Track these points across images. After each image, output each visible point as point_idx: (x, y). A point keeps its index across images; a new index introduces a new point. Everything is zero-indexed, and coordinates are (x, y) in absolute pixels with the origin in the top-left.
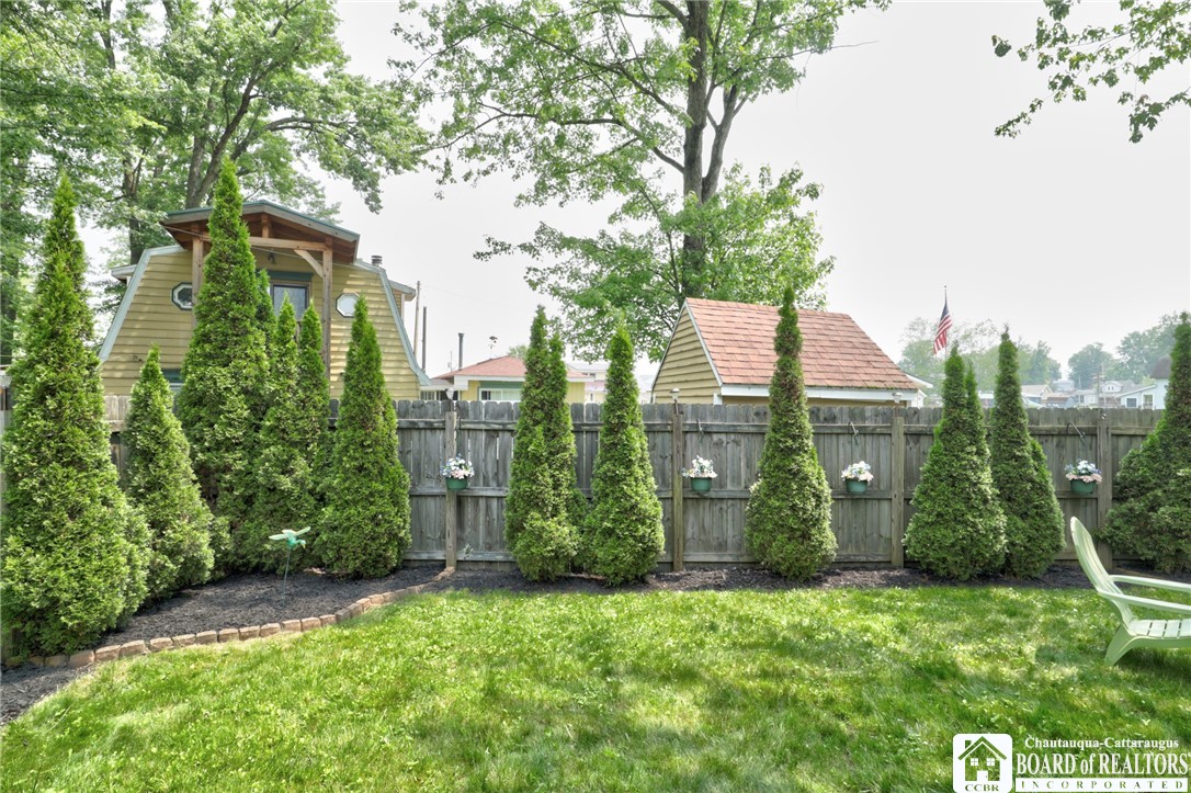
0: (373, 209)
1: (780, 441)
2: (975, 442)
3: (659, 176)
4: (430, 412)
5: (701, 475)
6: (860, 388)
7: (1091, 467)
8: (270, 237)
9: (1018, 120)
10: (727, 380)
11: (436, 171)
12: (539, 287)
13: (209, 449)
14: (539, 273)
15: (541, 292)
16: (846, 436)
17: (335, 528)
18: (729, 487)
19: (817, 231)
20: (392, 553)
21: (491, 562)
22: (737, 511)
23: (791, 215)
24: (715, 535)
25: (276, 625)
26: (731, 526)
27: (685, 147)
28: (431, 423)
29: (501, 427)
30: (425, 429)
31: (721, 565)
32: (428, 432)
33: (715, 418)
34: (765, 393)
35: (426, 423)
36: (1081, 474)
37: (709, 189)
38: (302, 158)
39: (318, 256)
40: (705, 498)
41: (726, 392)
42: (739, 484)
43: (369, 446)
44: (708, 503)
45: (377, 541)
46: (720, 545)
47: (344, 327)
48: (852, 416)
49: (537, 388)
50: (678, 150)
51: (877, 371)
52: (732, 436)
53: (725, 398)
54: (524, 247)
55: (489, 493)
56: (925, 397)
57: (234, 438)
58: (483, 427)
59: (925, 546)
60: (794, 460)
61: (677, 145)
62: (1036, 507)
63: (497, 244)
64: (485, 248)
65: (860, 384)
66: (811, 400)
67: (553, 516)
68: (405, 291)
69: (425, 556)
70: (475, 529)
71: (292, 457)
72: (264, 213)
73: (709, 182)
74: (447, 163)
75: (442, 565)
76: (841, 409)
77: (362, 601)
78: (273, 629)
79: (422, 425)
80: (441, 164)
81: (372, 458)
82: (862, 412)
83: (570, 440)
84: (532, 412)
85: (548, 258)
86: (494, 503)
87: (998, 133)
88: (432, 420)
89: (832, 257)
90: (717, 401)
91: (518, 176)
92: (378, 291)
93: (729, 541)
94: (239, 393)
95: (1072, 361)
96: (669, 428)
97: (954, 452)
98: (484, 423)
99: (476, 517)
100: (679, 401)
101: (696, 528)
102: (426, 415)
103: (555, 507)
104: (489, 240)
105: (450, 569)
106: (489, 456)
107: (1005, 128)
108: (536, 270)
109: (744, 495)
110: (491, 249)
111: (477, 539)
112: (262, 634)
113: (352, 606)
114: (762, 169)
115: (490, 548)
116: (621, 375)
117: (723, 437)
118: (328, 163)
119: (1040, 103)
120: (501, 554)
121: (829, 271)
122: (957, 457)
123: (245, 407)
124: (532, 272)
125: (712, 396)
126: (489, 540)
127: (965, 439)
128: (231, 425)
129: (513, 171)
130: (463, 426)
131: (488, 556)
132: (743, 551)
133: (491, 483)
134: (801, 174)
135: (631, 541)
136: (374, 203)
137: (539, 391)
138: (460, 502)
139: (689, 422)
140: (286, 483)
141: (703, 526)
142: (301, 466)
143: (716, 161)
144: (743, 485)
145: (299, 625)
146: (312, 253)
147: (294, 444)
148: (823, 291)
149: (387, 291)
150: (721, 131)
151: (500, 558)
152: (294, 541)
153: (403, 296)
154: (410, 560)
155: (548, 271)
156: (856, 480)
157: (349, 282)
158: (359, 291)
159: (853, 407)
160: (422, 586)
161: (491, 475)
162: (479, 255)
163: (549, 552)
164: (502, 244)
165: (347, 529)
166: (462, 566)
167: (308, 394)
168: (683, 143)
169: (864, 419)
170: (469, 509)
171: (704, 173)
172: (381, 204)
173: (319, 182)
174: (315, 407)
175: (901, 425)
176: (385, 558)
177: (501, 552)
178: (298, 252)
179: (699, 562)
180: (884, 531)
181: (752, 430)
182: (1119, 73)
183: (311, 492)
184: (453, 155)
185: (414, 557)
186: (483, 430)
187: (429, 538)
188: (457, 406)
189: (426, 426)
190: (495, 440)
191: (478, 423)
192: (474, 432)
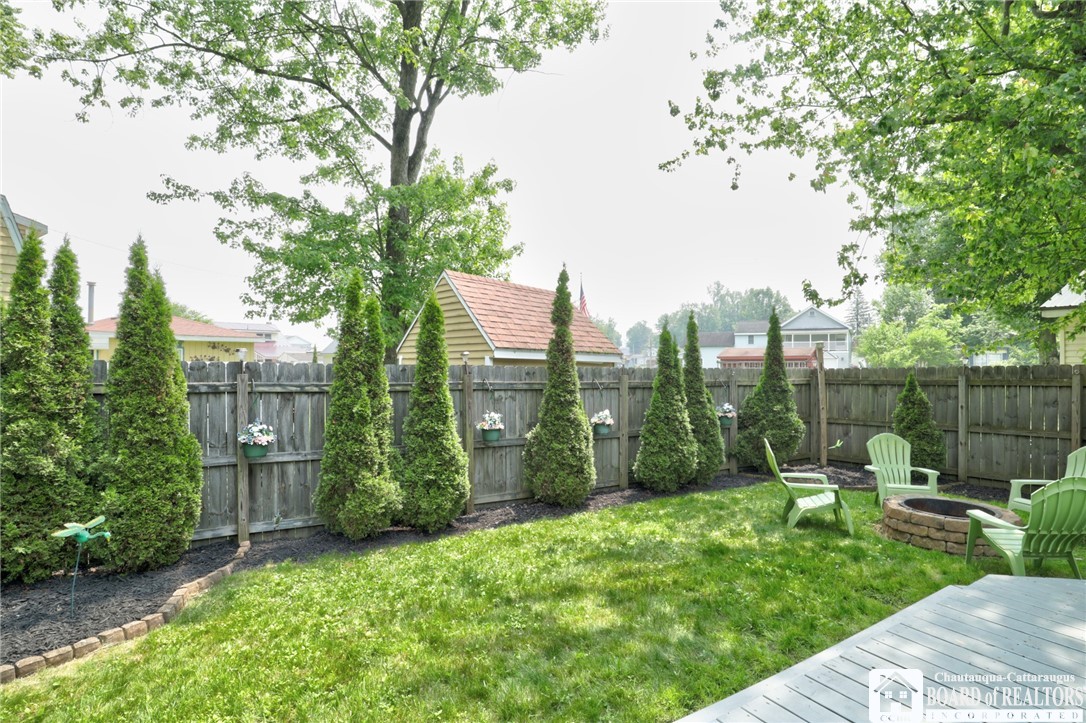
1: (559, 396)
2: (679, 393)
3: (369, 148)
4: (213, 375)
5: (493, 427)
6: (588, 353)
7: (731, 407)
9: (674, 162)
10: (498, 345)
11: (79, 87)
12: (230, 241)
14: (234, 226)
15: (232, 246)
16: (590, 391)
17: (120, 515)
18: (508, 436)
19: (507, 219)
21: (287, 530)
22: (513, 456)
23: (490, 204)
24: (497, 479)
25: (94, 640)
26: (508, 469)
27: (395, 124)
28: (217, 387)
29: (299, 389)
30: (207, 393)
31: (502, 503)
32: (211, 397)
33: (496, 377)
34: (543, 357)
35: (209, 386)
36: (726, 412)
37: (414, 168)
40: (489, 447)
41: (498, 355)
42: (515, 433)
43: (162, 415)
44: (491, 451)
45: (175, 523)
46: (501, 487)
48: (594, 375)
49: (357, 349)
50: (387, 126)
51: (594, 339)
52: (509, 393)
53: (495, 360)
54: (218, 196)
55: (285, 459)
56: (646, 359)
58: (279, 389)
59: (652, 470)
60: (571, 411)
61: (386, 121)
62: (711, 436)
63: (178, 188)
64: (162, 190)
65: (588, 350)
66: (579, 363)
67: (379, 474)
69: (211, 534)
70: (269, 497)
71: (50, 433)
73: (414, 162)
74: (98, 81)
75: (236, 540)
76: (587, 369)
77: (178, 592)
78: (91, 644)
79: (204, 389)
80: (89, 80)
81: (166, 427)
82: (600, 372)
83: (388, 400)
84: (352, 372)
85: (242, 212)
86: (291, 470)
87: (661, 168)
88: (217, 383)
89: (522, 244)
90: (488, 362)
91: (198, 116)
93: (508, 482)
95: (629, 333)
96: (460, 387)
97: (667, 400)
98: (280, 385)
99: (269, 485)
100: (469, 363)
101: (482, 474)
102: (207, 378)
103: (381, 465)
104: (168, 181)
105: (245, 545)
106: (284, 420)
107: (665, 165)
108: (230, 222)
109: (522, 442)
110: (170, 192)
111: (272, 508)
112: (77, 654)
113: (172, 600)
114: (456, 157)
115: (285, 515)
116: (435, 339)
117: (502, 394)
119: (688, 153)
120: (300, 520)
121: (519, 254)
122: (670, 403)
124: (225, 224)
125: (484, 358)
126: (284, 508)
127: (674, 390)
129: (194, 109)
130: (255, 390)
131: (284, 524)
132: (519, 490)
133: (287, 448)
134: (496, 169)
135: (451, 490)
137: (359, 353)
138: (252, 471)
139: (476, 381)
140: (48, 465)
141: (487, 472)
142: (66, 445)
143: (421, 144)
144: (518, 434)
145: (122, 634)
148: (508, 270)
150: (426, 118)
151: (299, 524)
152: (87, 535)
155: (243, 225)
156: (603, 424)
159: (594, 367)
160: (231, 565)
161: (286, 439)
162: (154, 196)
163: (381, 508)
164: (185, 188)
165: (138, 513)
166: (256, 539)
167: (68, 353)
168: (393, 120)
169: (601, 377)
170: (261, 476)
171: (411, 153)
174: (77, 370)
175: (626, 382)
177: (299, 517)
179: (484, 504)
180: (615, 463)
181: (525, 387)
182: (728, 143)
183: (80, 475)
184: (109, 73)
185: (195, 537)
186: (278, 393)
187: (212, 514)
188: (247, 367)
189: (210, 390)
190: (291, 403)
191: (274, 385)
192: (267, 396)
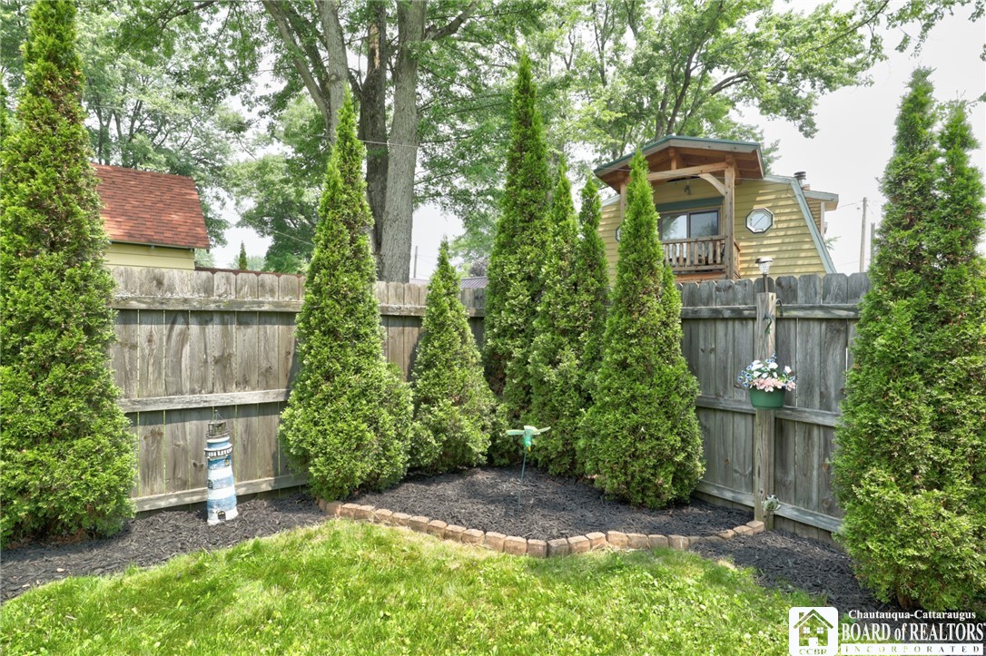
0: (807, 135)
4: (740, 296)
8: (678, 168)
13: (498, 336)
20: (664, 480)
21: (828, 533)
28: (740, 311)
29: (852, 314)
30: (733, 319)
32: (737, 324)
35: (733, 310)
38: (737, 107)
39: (719, 175)
43: (633, 336)
47: (754, 243)
49: (907, 228)
55: (829, 421)
57: (515, 324)
58: (819, 314)
68: (825, 198)
69: (728, 495)
70: (805, 472)
71: (561, 346)
72: (670, 147)
75: (748, 515)
79: (727, 314)
81: (636, 351)
88: (742, 307)
92: (790, 202)
94: (523, 280)
98: (821, 308)
99: (807, 454)
105: (758, 525)
106: (830, 361)
111: (809, 491)
118: (767, 107)
123: (527, 293)
128: (514, 312)
130: (785, 314)
131: (824, 522)
133: (833, 405)
136: (808, 129)
138: (780, 429)
140: (551, 375)
145: (503, 542)
146: (714, 174)
147: (564, 332)
149: (799, 199)
153: (823, 204)
154: (710, 495)
157: (758, 199)
158: (770, 205)
166: (782, 525)
170: (796, 440)
172: (816, 127)
173: (758, 126)
176: (656, 485)
178: (703, 176)
185: (715, 492)
186: (821, 320)
187: (736, 472)
188: (779, 283)
189: (733, 315)
190: (843, 336)
191: (812, 308)
192: (806, 323)
